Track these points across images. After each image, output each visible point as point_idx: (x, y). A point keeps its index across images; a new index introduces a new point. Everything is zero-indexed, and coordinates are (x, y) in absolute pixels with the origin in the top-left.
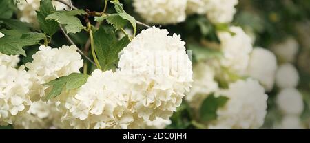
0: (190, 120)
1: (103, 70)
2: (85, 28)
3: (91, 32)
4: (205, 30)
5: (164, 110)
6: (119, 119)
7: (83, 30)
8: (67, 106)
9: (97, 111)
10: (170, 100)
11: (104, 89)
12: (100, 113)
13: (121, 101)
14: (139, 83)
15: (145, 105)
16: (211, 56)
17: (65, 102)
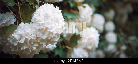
0: (65, 45)
1: (25, 23)
2: (16, 4)
3: (19, 6)
4: (72, 5)
5: (52, 40)
6: (32, 45)
7: (15, 5)
8: (8, 39)
9: (22, 41)
10: (55, 36)
11: (25, 31)
12: (23, 42)
13: (33, 37)
14: (41, 29)
15: (43, 38)
16: (74, 17)
17: (7, 38)
